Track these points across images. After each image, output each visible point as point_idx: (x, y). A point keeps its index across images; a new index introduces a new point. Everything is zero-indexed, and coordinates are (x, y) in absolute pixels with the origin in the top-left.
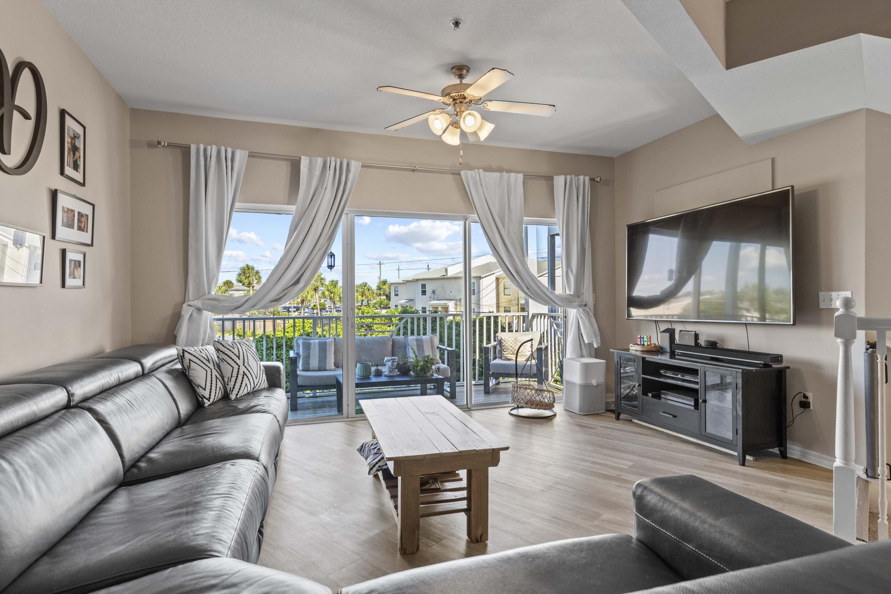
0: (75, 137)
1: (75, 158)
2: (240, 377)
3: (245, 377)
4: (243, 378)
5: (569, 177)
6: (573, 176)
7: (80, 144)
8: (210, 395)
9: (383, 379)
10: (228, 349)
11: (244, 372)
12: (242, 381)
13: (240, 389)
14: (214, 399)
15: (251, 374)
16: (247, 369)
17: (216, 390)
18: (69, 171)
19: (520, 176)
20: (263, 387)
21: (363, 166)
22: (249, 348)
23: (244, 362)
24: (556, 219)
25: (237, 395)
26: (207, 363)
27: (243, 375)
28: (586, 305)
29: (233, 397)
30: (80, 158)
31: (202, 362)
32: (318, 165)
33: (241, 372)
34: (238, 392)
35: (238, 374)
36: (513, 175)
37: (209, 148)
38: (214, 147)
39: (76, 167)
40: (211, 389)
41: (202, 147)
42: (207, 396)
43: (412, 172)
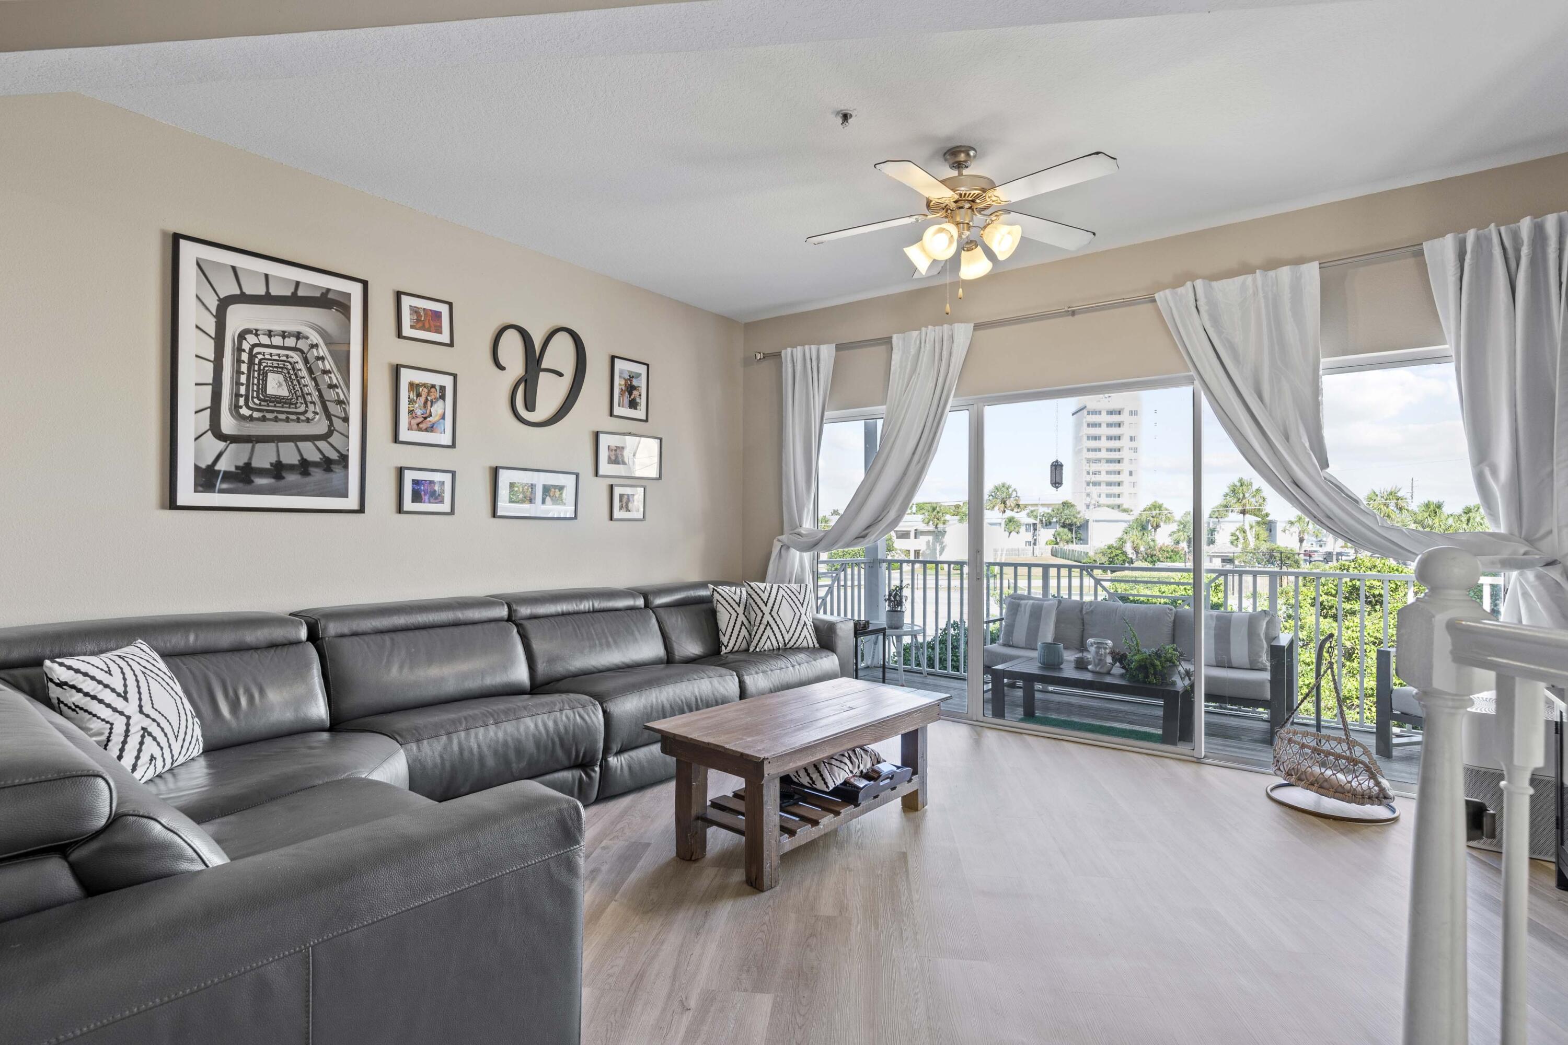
0: (633, 377)
1: (632, 397)
2: (762, 627)
3: (768, 627)
4: (765, 629)
7: (642, 383)
8: (728, 642)
9: (1087, 676)
10: (756, 592)
11: (768, 622)
12: (764, 632)
13: (759, 641)
14: (733, 648)
15: (778, 625)
16: (774, 619)
17: (737, 638)
18: (620, 411)
20: (805, 644)
21: (977, 327)
22: (792, 595)
23: (771, 610)
24: (1447, 346)
25: (756, 647)
26: (735, 606)
27: (767, 626)
28: (1551, 564)
29: (751, 649)
30: (640, 395)
31: (729, 604)
32: (913, 341)
33: (765, 622)
34: (757, 644)
35: (760, 623)
36: (1285, 273)
37: (795, 351)
38: (800, 349)
39: (633, 404)
40: (731, 636)
41: (789, 351)
42: (726, 644)
43: (1070, 317)
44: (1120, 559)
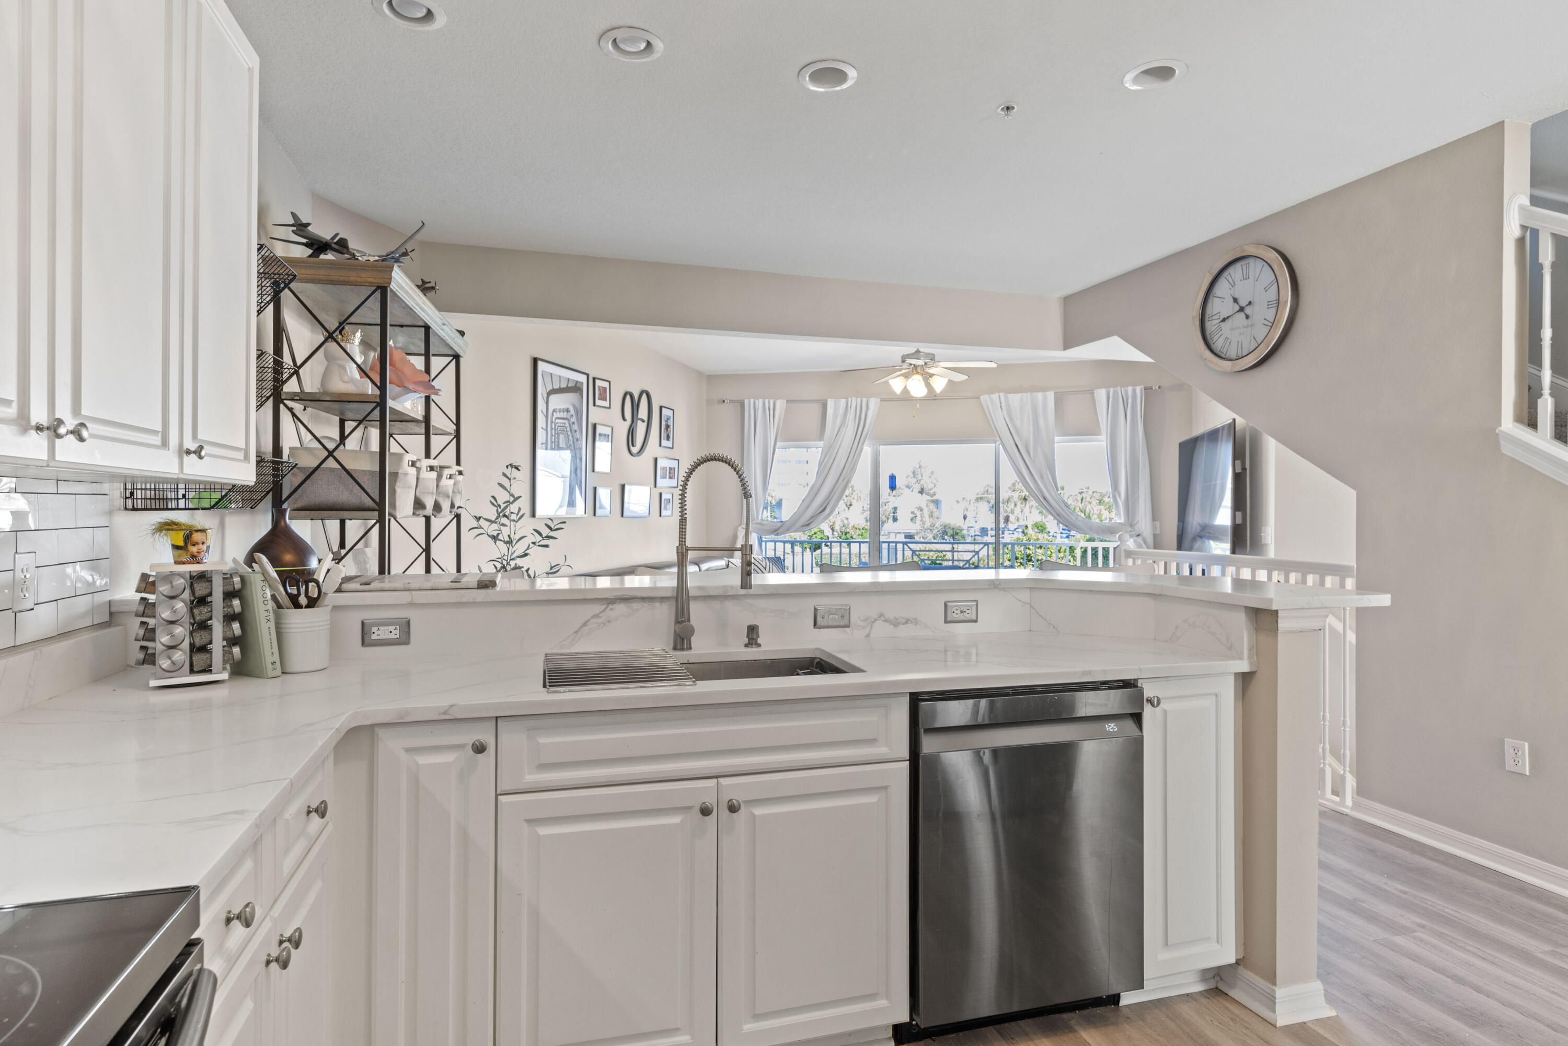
0: (668, 419)
1: (668, 433)
5: (1112, 390)
6: (1119, 388)
7: (670, 423)
18: (664, 443)
19: (1051, 395)
28: (1138, 535)
30: (670, 431)
32: (842, 405)
36: (1040, 395)
37: (757, 401)
38: (761, 401)
39: (668, 438)
41: (752, 401)
44: (819, 537)
